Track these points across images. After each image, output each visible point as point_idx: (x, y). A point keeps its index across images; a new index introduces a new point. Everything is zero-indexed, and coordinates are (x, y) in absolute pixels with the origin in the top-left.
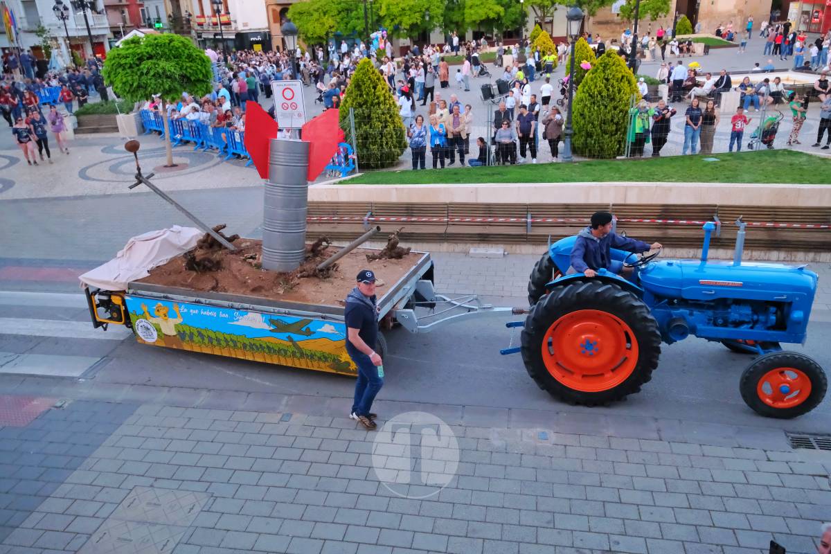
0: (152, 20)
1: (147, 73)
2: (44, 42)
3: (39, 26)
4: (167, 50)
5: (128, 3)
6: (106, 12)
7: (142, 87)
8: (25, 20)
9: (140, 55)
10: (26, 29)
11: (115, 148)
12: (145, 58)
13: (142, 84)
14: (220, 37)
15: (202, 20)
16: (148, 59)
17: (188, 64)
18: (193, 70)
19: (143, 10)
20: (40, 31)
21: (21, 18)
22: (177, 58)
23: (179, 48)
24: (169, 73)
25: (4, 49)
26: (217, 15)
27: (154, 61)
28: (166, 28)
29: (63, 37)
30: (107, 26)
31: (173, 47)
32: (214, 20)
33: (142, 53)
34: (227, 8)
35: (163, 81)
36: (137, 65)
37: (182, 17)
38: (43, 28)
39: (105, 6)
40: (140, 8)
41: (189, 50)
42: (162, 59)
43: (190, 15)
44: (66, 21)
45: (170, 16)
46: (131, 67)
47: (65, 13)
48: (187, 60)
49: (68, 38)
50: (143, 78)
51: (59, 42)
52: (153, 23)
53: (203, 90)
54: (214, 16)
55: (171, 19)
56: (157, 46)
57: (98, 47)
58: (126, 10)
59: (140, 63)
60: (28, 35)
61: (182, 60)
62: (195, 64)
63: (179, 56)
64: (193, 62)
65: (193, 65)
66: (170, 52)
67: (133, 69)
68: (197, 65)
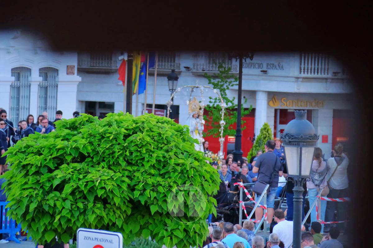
1: (60, 188)
4: (116, 148)
16: (74, 160)
17: (150, 181)
18: (158, 192)
22: (138, 165)
36: (50, 171)
46: (37, 173)
48: (153, 171)
50: (51, 195)
61: (142, 170)
62: (169, 180)
63: (139, 162)
64: (166, 176)
65: (163, 183)
66: (121, 152)
67: (42, 176)
68: (172, 184)
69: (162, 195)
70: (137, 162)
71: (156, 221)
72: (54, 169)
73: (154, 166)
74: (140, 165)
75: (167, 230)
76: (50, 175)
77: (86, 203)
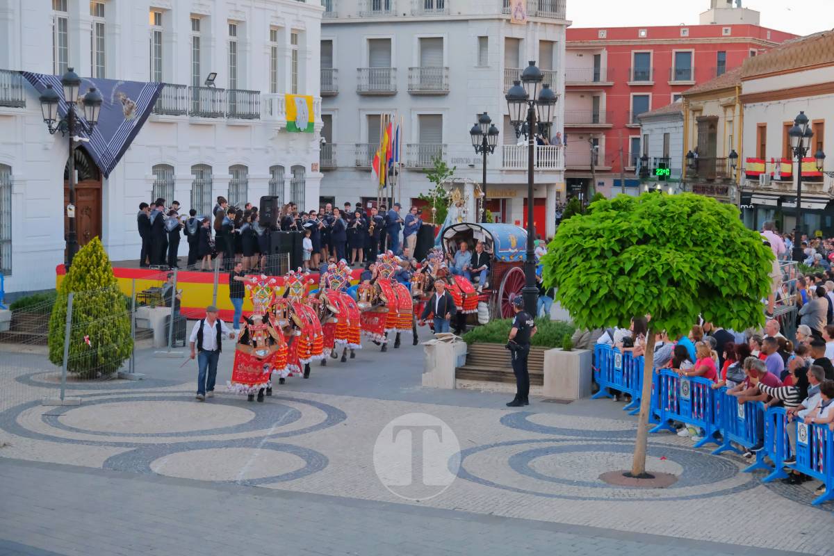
0: (652, 161)
1: (634, 270)
2: (439, 191)
3: (438, 162)
4: (682, 229)
5: (609, 125)
6: (565, 141)
7: (616, 298)
8: (415, 150)
9: (626, 234)
10: (414, 166)
11: (528, 418)
12: (634, 240)
13: (617, 294)
14: (794, 205)
15: (757, 167)
16: (639, 242)
17: (721, 261)
18: (730, 273)
19: (636, 141)
20: (436, 172)
21: (408, 145)
22: (703, 246)
23: (709, 224)
24: (676, 276)
25: (366, 200)
26: (796, 159)
27: (649, 248)
28: (677, 177)
29: (475, 185)
30: (561, 167)
31: (697, 220)
32: (786, 168)
33: (630, 229)
34: (820, 145)
35: (660, 292)
36: (615, 254)
37: (715, 159)
38: (444, 164)
39: (566, 129)
40: (631, 137)
41: (729, 230)
42: (669, 245)
43: (734, 155)
44: (489, 156)
45: (690, 156)
46: (602, 256)
47: (490, 140)
48: (721, 252)
49: (484, 186)
50: (622, 279)
51: (466, 194)
52: (652, 167)
53: (742, 319)
54: (788, 160)
55: (690, 161)
56: (664, 217)
57: (535, 208)
58: (603, 139)
59: (623, 249)
60: (414, 176)
61: (709, 250)
62: (737, 260)
63: (704, 242)
64: (732, 256)
65: (733, 264)
66: (687, 232)
67: (606, 260)
68: (741, 264)
69: (732, 276)
70: (702, 241)
71: (717, 303)
72: (619, 251)
73: (719, 247)
74: (705, 245)
75: (732, 312)
76: (614, 259)
77: (659, 287)
